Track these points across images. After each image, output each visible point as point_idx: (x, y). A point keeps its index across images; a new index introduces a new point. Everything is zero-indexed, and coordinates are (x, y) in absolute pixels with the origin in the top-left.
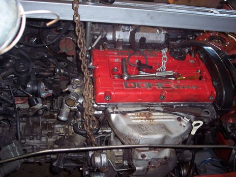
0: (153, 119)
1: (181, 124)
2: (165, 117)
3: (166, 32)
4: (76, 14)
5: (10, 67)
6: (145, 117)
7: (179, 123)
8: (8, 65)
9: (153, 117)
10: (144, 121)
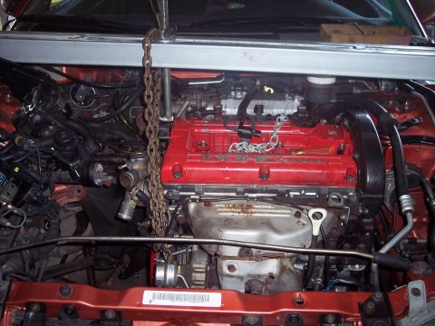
0: (253, 213)
1: (299, 222)
2: (273, 211)
3: (301, 98)
4: (147, 56)
5: (49, 137)
6: (240, 210)
7: (297, 220)
8: (47, 133)
9: (253, 210)
10: (237, 214)
